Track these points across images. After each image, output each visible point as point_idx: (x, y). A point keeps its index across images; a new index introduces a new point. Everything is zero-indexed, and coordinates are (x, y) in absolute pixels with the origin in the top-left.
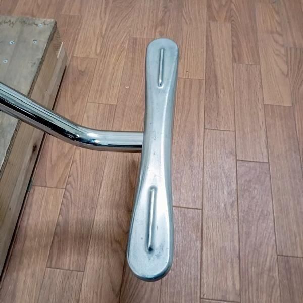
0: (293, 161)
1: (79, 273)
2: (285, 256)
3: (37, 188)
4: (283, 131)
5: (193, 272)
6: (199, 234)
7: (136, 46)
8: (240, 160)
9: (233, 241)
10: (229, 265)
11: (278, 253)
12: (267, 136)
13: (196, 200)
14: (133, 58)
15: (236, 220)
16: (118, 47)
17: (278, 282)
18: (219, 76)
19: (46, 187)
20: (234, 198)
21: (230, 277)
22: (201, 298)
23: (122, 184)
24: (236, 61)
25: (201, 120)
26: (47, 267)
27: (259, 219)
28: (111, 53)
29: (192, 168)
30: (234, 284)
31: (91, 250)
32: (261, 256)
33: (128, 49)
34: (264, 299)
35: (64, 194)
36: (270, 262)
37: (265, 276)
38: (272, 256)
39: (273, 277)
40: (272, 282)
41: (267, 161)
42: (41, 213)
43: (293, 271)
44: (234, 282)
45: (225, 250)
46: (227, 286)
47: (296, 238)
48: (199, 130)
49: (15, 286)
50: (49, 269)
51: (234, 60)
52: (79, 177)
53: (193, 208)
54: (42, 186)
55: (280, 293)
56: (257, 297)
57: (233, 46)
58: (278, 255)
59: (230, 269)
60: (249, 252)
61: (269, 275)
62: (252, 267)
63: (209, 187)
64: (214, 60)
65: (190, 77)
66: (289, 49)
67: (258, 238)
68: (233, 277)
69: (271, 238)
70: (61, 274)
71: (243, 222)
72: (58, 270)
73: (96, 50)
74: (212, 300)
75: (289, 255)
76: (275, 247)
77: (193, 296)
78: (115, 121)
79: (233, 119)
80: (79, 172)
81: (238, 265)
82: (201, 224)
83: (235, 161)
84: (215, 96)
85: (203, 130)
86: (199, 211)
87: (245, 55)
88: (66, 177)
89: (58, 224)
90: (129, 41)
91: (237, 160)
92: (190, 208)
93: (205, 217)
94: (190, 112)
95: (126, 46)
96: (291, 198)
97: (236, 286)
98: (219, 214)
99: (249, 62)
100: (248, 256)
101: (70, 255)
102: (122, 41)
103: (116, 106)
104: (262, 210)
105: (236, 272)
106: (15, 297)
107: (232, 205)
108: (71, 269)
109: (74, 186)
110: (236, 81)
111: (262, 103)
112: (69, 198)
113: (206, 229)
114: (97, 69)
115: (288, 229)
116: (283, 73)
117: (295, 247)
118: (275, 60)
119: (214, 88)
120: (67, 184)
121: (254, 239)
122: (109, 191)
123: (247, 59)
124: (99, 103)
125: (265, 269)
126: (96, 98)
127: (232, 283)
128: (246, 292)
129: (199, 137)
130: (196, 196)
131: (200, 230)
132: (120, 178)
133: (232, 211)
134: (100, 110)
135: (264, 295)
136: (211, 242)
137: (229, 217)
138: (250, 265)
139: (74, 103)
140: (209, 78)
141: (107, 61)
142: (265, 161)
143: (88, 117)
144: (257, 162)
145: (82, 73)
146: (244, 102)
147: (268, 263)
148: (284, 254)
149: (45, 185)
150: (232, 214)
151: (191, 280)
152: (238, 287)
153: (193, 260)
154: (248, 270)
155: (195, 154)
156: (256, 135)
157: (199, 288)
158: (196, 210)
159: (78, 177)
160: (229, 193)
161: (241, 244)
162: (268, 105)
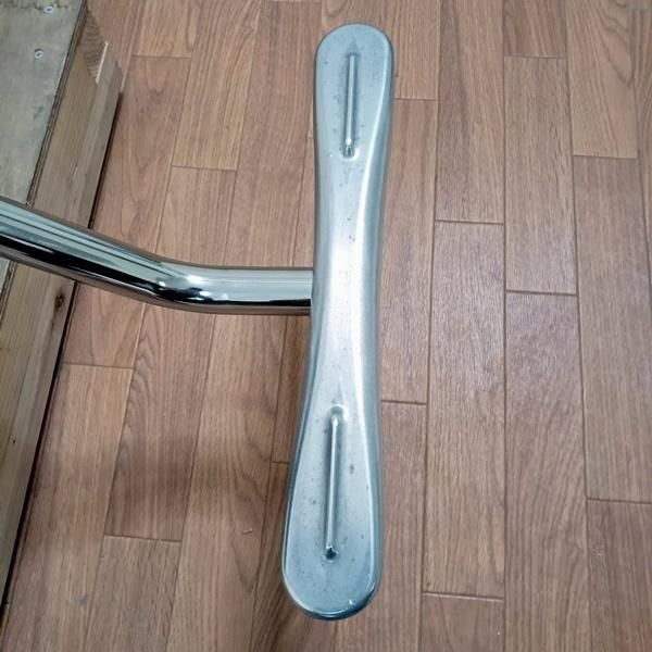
0: (633, 288)
1: (172, 544)
2: (602, 500)
3: (73, 368)
4: (613, 219)
5: (406, 537)
6: (421, 459)
7: (278, 23)
8: (513, 292)
9: (493, 471)
10: (484, 522)
11: (589, 495)
12: (575, 233)
13: (414, 384)
14: (272, 54)
15: (499, 424)
16: (237, 27)
17: (585, 556)
18: (470, 90)
19: (93, 365)
20: (496, 378)
21: (484, 546)
22: (422, 591)
23: (254, 353)
24: (510, 53)
25: (427, 199)
26: (105, 534)
27: (550, 422)
28: (221, 43)
29: (406, 314)
30: (492, 561)
31: (193, 497)
32: (551, 500)
33: (260, 32)
34: (554, 591)
35: (132, 380)
36: (571, 514)
37: (559, 543)
38: (574, 501)
39: (576, 545)
40: (573, 556)
41: (574, 292)
42: (87, 422)
43: (618, 530)
44: (492, 556)
45: (476, 490)
46: (478, 564)
47: (629, 461)
48: (423, 226)
49: (44, 574)
50: (111, 537)
51: (507, 50)
52: (162, 342)
53: (407, 403)
54: (85, 364)
55: (589, 578)
56: (540, 588)
57: (505, 13)
58: (587, 498)
59: (484, 530)
60: (526, 494)
61: (566, 540)
62: (531, 525)
63: (442, 354)
64: (460, 51)
65: (403, 97)
66: (638, 14)
67: (546, 463)
68: (490, 548)
69: (575, 463)
70: (134, 547)
71: (516, 430)
72: (129, 539)
73: (187, 37)
74: (445, 593)
75: (612, 498)
76: (582, 483)
77: (407, 586)
78: (235, 210)
79: (499, 195)
80: (162, 331)
81: (502, 522)
82: (424, 436)
83: (501, 294)
84: (460, 140)
85: (431, 225)
86: (420, 407)
87: (534, 36)
88: (134, 343)
89: (122, 446)
90: (262, 12)
91: (505, 291)
92: (402, 402)
93: (433, 421)
94: (403, 184)
95: (255, 25)
96: (623, 374)
97: (498, 566)
98: (464, 414)
99: (541, 53)
100: (525, 501)
101: (152, 509)
102: (245, 10)
103: (236, 173)
104: (558, 403)
105: (498, 537)
106: (46, 595)
107: (492, 393)
108: (155, 537)
109: (152, 362)
110: (510, 102)
111: (569, 153)
112: (143, 388)
113: (435, 447)
114: (190, 85)
115: (613, 442)
116: (620, 77)
117: (626, 481)
118: (604, 44)
119: (459, 119)
120: (136, 359)
121: (538, 466)
122: (227, 370)
123: (536, 43)
124: (198, 169)
125: (560, 528)
126: (190, 156)
127: (487, 558)
128: (517, 577)
129: (423, 240)
130: (414, 375)
131: (423, 449)
132: (250, 342)
133: (492, 406)
134: (202, 186)
135: (555, 582)
136: (446, 474)
137: (485, 419)
138: (527, 521)
139: (142, 171)
140: (447, 98)
141: (211, 65)
142: (569, 291)
143: (175, 203)
144: (550, 294)
145: (156, 96)
146: (527, 153)
147: (566, 516)
148: (601, 497)
149: (90, 361)
150: (492, 413)
151: (403, 555)
152: (500, 566)
153: (408, 514)
154: (523, 530)
155: (413, 282)
156: (551, 230)
157: (418, 569)
158: (415, 406)
159: (158, 340)
160: (487, 369)
161: (509, 476)
162: (582, 157)
